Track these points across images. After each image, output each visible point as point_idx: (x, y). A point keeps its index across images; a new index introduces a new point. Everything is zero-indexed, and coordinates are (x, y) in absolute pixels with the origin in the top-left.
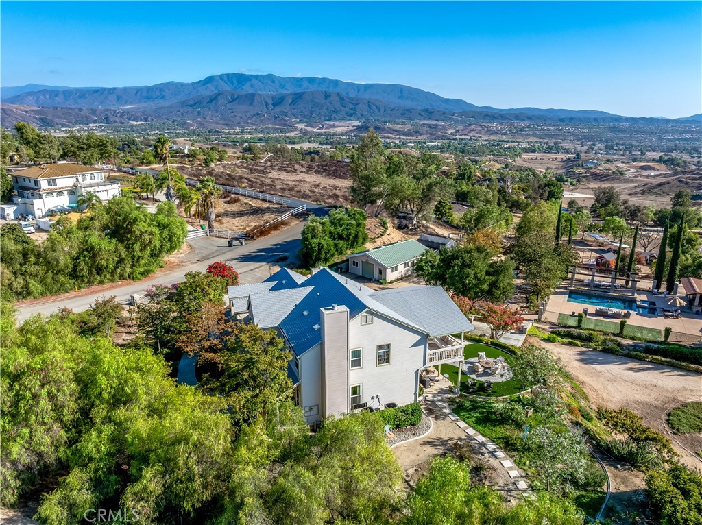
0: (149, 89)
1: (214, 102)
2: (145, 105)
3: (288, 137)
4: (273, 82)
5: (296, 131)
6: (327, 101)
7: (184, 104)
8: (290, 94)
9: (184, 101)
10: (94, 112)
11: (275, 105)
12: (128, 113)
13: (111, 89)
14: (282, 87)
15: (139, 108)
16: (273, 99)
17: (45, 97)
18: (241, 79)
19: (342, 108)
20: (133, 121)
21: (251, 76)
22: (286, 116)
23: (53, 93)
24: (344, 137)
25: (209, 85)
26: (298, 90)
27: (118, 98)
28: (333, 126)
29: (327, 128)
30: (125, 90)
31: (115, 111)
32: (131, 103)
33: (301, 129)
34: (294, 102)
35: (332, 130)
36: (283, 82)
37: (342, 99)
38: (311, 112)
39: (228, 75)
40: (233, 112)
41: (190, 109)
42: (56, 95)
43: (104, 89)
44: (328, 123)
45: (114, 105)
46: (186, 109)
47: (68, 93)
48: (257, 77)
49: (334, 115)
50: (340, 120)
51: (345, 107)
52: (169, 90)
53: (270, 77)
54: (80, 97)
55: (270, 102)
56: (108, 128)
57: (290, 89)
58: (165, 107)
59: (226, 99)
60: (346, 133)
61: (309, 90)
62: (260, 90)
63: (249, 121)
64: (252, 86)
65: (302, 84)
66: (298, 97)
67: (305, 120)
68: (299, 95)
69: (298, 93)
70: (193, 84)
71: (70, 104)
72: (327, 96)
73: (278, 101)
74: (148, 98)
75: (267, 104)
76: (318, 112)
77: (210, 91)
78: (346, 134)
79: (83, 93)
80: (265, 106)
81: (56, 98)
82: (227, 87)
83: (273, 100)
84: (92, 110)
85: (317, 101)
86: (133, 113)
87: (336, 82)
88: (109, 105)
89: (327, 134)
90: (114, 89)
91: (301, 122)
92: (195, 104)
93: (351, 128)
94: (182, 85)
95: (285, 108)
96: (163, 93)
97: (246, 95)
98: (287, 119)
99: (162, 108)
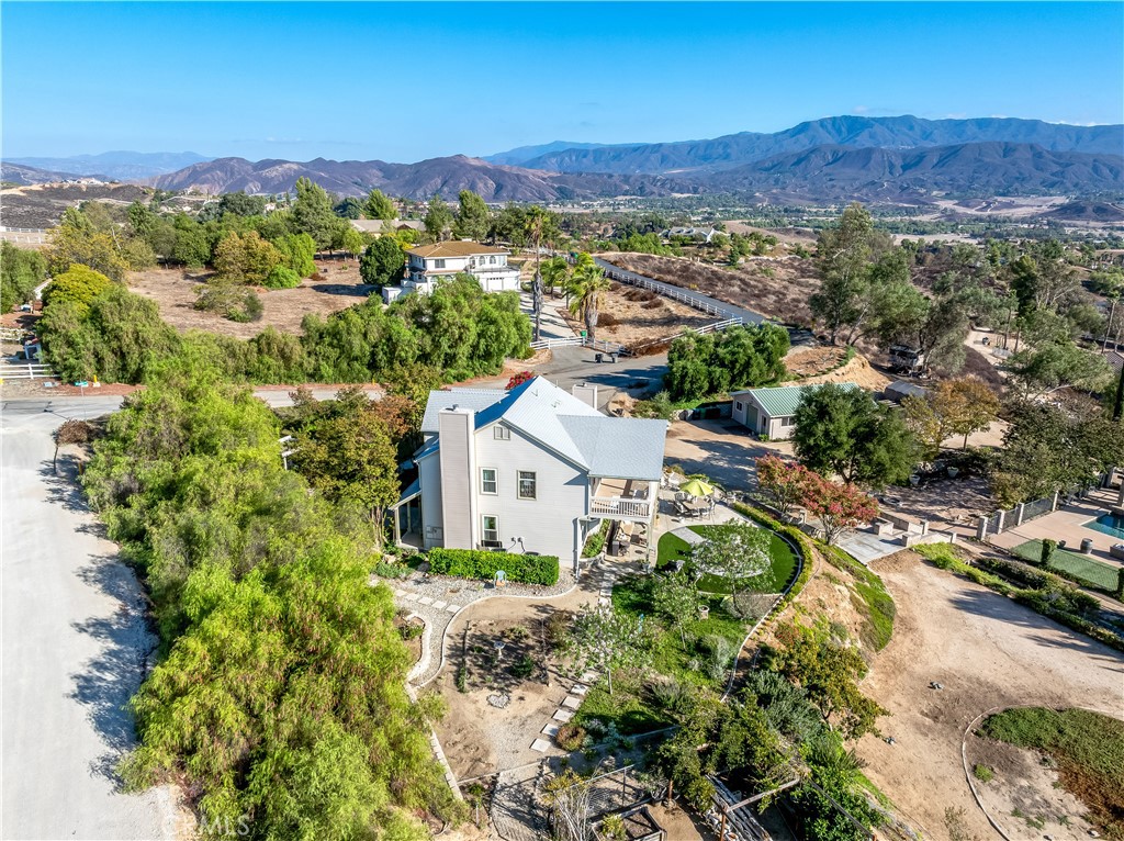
0: (709, 144)
1: (803, 163)
2: (699, 168)
3: (915, 223)
4: (911, 128)
5: (933, 212)
6: (1007, 159)
7: (756, 167)
8: (936, 149)
9: (757, 163)
10: (626, 179)
11: (905, 168)
12: (672, 180)
13: (655, 145)
14: (927, 136)
15: (689, 174)
16: (904, 156)
17: (571, 159)
18: (854, 124)
19: (1038, 173)
20: (677, 192)
21: (874, 119)
22: (922, 186)
23: (581, 152)
24: (1026, 226)
25: (801, 136)
26: (955, 141)
27: (664, 159)
28: (1010, 205)
29: (996, 208)
30: (675, 147)
31: (654, 179)
32: (680, 166)
33: (946, 209)
34: (942, 162)
35: (1005, 213)
36: (928, 128)
37: (1038, 155)
38: (972, 180)
39: (834, 119)
40: (831, 180)
41: (764, 175)
42: (585, 156)
43: (646, 147)
44: (1000, 199)
45: (656, 169)
46: (757, 175)
47: (599, 153)
48: (882, 121)
49: (1016, 185)
50: (1027, 194)
51: (1042, 170)
52: (738, 145)
53: (907, 121)
54: (614, 158)
55: (898, 163)
56: (640, 202)
57: (941, 140)
58: (726, 172)
59: (824, 158)
60: (1032, 217)
61: (977, 141)
62: (885, 143)
63: (856, 195)
64: (872, 136)
65: (963, 131)
66: (950, 154)
67: (956, 194)
68: (953, 151)
69: (952, 147)
70: (776, 135)
71: (601, 168)
72: (1008, 150)
73: (913, 161)
74: (705, 158)
75: (892, 166)
76: (984, 180)
77: (801, 145)
78: (1032, 219)
79: (618, 153)
80: (887, 170)
81: (584, 160)
82: (829, 139)
83: (904, 160)
84: (625, 176)
85: (987, 160)
86: (679, 181)
87: (1033, 126)
88: (650, 169)
89: (993, 220)
90: (660, 145)
91: (948, 197)
92: (774, 166)
93: (1045, 209)
94: (758, 136)
95: (925, 172)
96: (729, 151)
97: (858, 152)
98: (923, 191)
99: (722, 173)
